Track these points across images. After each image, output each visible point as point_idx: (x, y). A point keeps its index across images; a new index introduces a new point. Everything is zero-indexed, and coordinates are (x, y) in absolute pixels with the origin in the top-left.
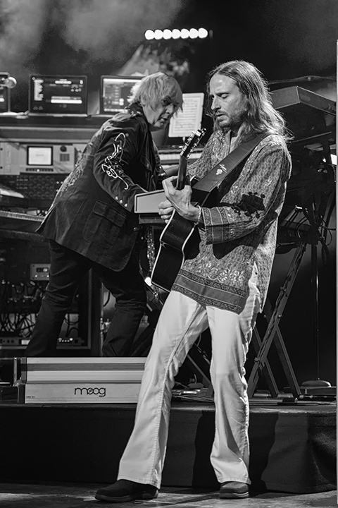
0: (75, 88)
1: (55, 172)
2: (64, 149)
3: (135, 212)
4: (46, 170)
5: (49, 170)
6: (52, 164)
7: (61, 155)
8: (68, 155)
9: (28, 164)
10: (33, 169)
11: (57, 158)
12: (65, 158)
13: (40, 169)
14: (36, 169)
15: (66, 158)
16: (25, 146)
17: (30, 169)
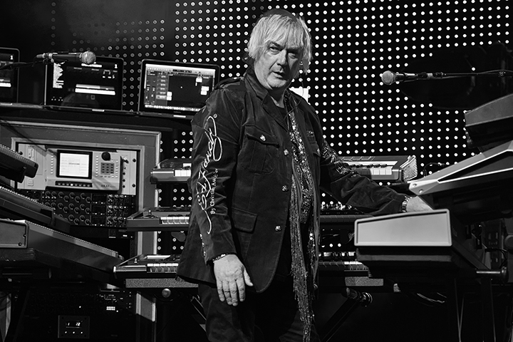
0: (107, 74)
1: (94, 188)
2: (106, 157)
3: (356, 244)
4: (83, 184)
5: (87, 184)
6: (90, 177)
7: (103, 164)
8: (113, 165)
9: (58, 175)
10: (66, 183)
11: (97, 169)
12: (107, 169)
13: (74, 183)
14: (70, 183)
15: (110, 169)
16: (55, 150)
17: (62, 183)
